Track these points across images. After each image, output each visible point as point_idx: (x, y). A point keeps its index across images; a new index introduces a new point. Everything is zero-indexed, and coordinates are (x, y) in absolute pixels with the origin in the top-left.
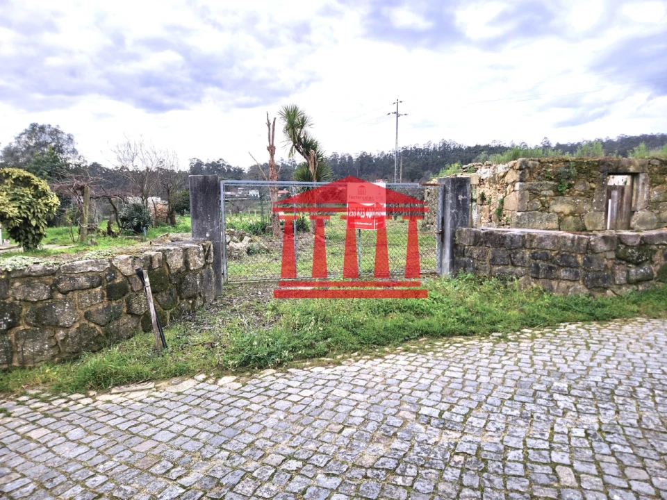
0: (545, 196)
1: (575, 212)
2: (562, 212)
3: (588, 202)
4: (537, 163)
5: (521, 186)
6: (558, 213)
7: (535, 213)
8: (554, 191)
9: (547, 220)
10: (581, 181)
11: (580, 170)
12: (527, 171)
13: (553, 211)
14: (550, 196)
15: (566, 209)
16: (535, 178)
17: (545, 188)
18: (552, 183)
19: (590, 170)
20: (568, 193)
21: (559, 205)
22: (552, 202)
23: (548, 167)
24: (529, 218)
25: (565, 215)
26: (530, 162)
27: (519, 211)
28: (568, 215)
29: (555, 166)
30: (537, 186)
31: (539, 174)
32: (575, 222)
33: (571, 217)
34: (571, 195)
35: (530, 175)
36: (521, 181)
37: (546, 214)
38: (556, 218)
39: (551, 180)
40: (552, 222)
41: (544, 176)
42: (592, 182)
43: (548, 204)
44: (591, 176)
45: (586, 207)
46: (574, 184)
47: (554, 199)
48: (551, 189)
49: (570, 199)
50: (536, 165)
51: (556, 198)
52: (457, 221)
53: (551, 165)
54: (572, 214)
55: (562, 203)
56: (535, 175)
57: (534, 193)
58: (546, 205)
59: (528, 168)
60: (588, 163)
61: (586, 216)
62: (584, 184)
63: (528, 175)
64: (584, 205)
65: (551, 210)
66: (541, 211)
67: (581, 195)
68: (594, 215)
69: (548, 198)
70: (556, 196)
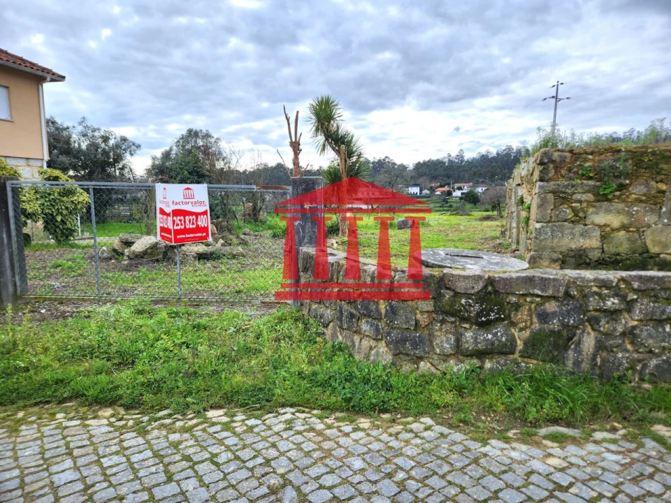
0: (580, 202)
1: (630, 225)
2: (608, 226)
3: (652, 211)
4: (568, 155)
5: (541, 187)
6: (600, 226)
7: (563, 226)
8: (594, 195)
9: (582, 235)
10: (641, 180)
11: (638, 164)
12: (551, 166)
13: (593, 223)
14: (587, 201)
15: (615, 221)
16: (563, 177)
17: (580, 190)
18: (591, 183)
19: (657, 164)
20: (619, 197)
21: (602, 214)
22: (591, 210)
23: (586, 160)
24: (553, 231)
25: (613, 230)
26: (556, 154)
27: (537, 222)
28: (618, 230)
29: (597, 158)
30: (566, 186)
31: (570, 170)
32: (629, 239)
33: (623, 233)
34: (624, 201)
35: (556, 172)
36: (541, 180)
37: (579, 227)
38: (597, 233)
39: (590, 178)
40: (590, 238)
41: (577, 172)
42: (661, 181)
43: (585, 212)
44: (658, 173)
45: (649, 218)
46: (630, 185)
47: (594, 207)
48: (589, 191)
49: (621, 206)
50: (565, 157)
51: (597, 204)
52: (304, 237)
53: (590, 157)
54: (624, 227)
55: (608, 211)
56: (563, 172)
57: (562, 198)
58: (581, 214)
59: (553, 162)
60: (653, 153)
61: (648, 233)
62: (647, 184)
63: (553, 172)
64: (645, 215)
65: (587, 222)
66: (573, 222)
67: (641, 201)
68: (662, 231)
69: (585, 205)
70: (599, 201)
